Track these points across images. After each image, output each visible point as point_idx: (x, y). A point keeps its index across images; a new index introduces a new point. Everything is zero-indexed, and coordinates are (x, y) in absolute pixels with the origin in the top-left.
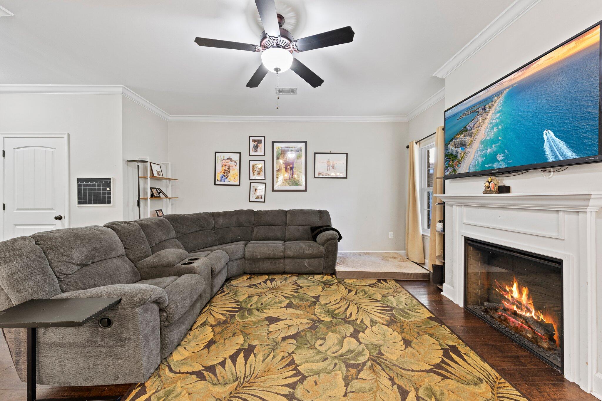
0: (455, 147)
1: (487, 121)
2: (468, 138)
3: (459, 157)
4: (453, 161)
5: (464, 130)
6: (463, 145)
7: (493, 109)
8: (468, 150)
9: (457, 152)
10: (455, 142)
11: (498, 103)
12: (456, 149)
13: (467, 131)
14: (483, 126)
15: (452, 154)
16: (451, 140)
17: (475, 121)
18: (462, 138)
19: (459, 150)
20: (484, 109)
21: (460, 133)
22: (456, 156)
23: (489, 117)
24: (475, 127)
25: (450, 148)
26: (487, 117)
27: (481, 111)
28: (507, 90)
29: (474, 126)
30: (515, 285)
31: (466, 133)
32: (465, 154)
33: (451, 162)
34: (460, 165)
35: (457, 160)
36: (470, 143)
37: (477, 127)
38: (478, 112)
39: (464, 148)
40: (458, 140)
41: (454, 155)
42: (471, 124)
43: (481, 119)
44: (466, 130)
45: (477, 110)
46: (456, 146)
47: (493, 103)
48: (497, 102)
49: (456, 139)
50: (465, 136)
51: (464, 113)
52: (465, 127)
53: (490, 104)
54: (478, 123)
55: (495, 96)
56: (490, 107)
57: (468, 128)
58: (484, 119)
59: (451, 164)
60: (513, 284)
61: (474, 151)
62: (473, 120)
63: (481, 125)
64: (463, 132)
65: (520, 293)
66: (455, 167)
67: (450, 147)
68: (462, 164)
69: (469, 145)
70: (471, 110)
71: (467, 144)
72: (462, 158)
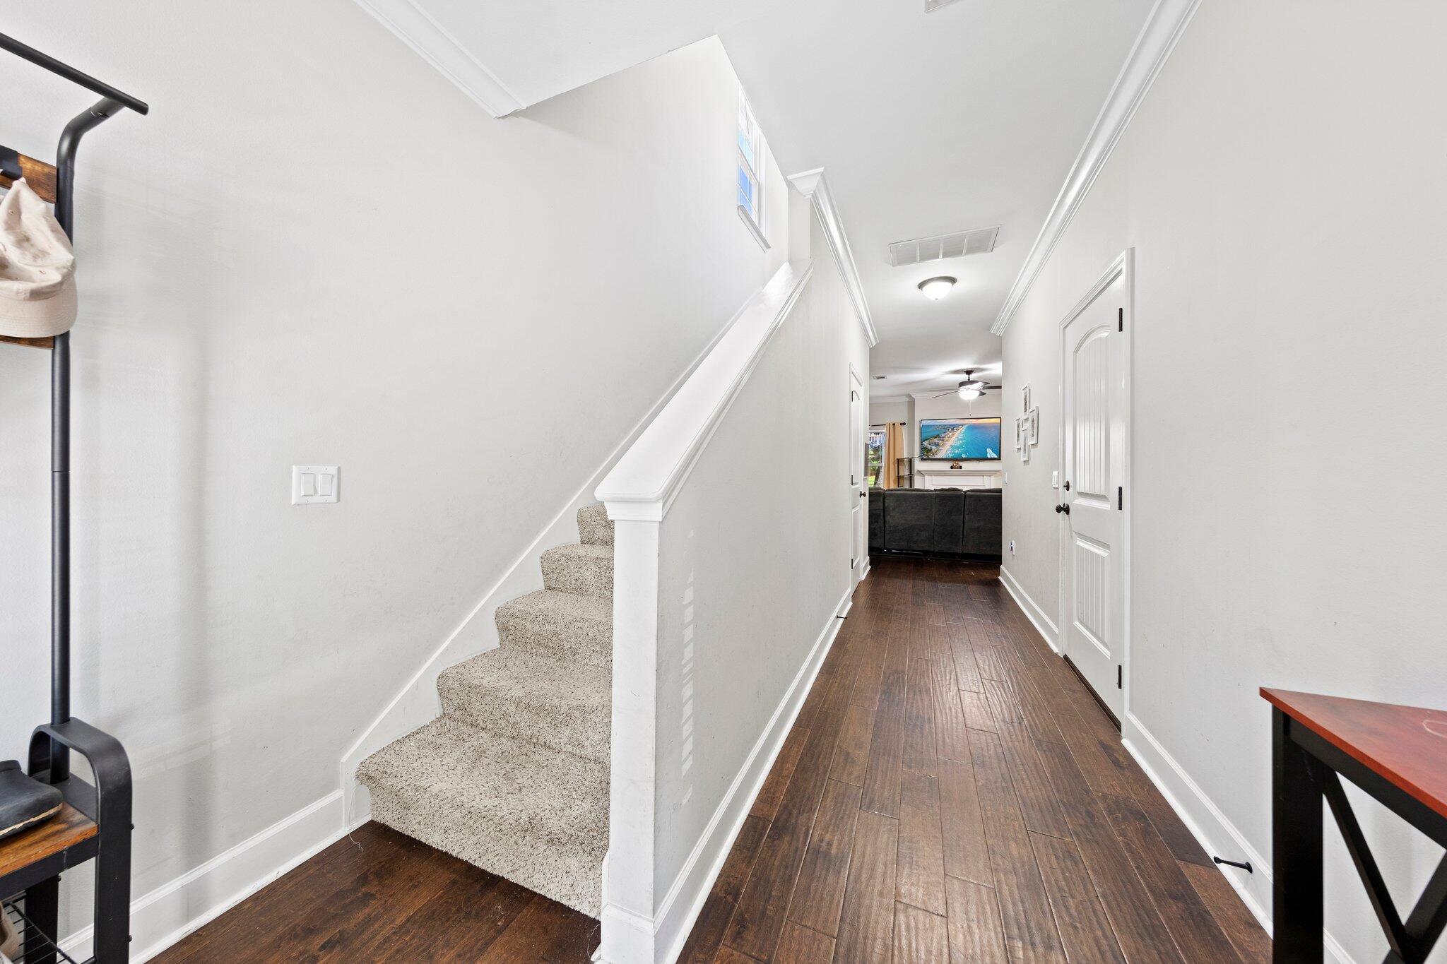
5: (938, 436)
6: (937, 445)
11: (962, 429)
18: (936, 440)
19: (933, 447)
20: (953, 429)
21: (935, 437)
22: (931, 450)
67: (925, 443)
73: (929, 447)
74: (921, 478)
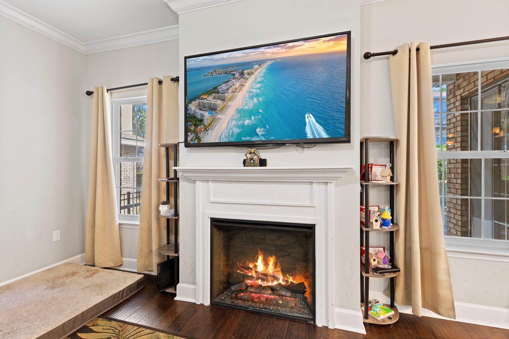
0: (200, 109)
1: (245, 89)
2: (219, 102)
3: (206, 122)
4: (196, 125)
5: (214, 90)
6: (212, 109)
7: (253, 77)
8: (219, 116)
9: (202, 115)
10: (199, 103)
11: (259, 73)
12: (201, 112)
13: (218, 92)
14: (240, 94)
15: (195, 117)
16: (194, 99)
17: (230, 84)
18: (210, 99)
19: (207, 114)
20: (242, 74)
21: (209, 93)
22: (201, 121)
23: (248, 84)
24: (229, 91)
25: (191, 109)
26: (246, 84)
27: (237, 75)
28: (270, 62)
29: (228, 89)
30: (260, 258)
31: (216, 95)
32: (214, 120)
33: (193, 126)
34: (207, 132)
35: (202, 126)
36: (222, 109)
37: (232, 92)
38: (234, 75)
39: (214, 112)
40: (205, 101)
41: (198, 119)
42: (224, 87)
43: (238, 84)
44: (216, 91)
45: (233, 73)
46: (202, 107)
47: (253, 71)
48: (258, 71)
49: (202, 99)
50: (214, 98)
51: (215, 71)
52: (215, 88)
53: (249, 71)
54: (234, 87)
55: (256, 64)
56: (249, 74)
57: (220, 90)
58: (242, 85)
59: (192, 128)
60: (258, 258)
61: (227, 119)
62: (227, 82)
63: (237, 90)
64: (213, 93)
65: (266, 264)
66: (198, 134)
67: (193, 107)
68: (210, 131)
69: (221, 110)
70: (224, 70)
71: (218, 109)
72: (210, 124)
73: (199, 113)
74: (190, 185)
